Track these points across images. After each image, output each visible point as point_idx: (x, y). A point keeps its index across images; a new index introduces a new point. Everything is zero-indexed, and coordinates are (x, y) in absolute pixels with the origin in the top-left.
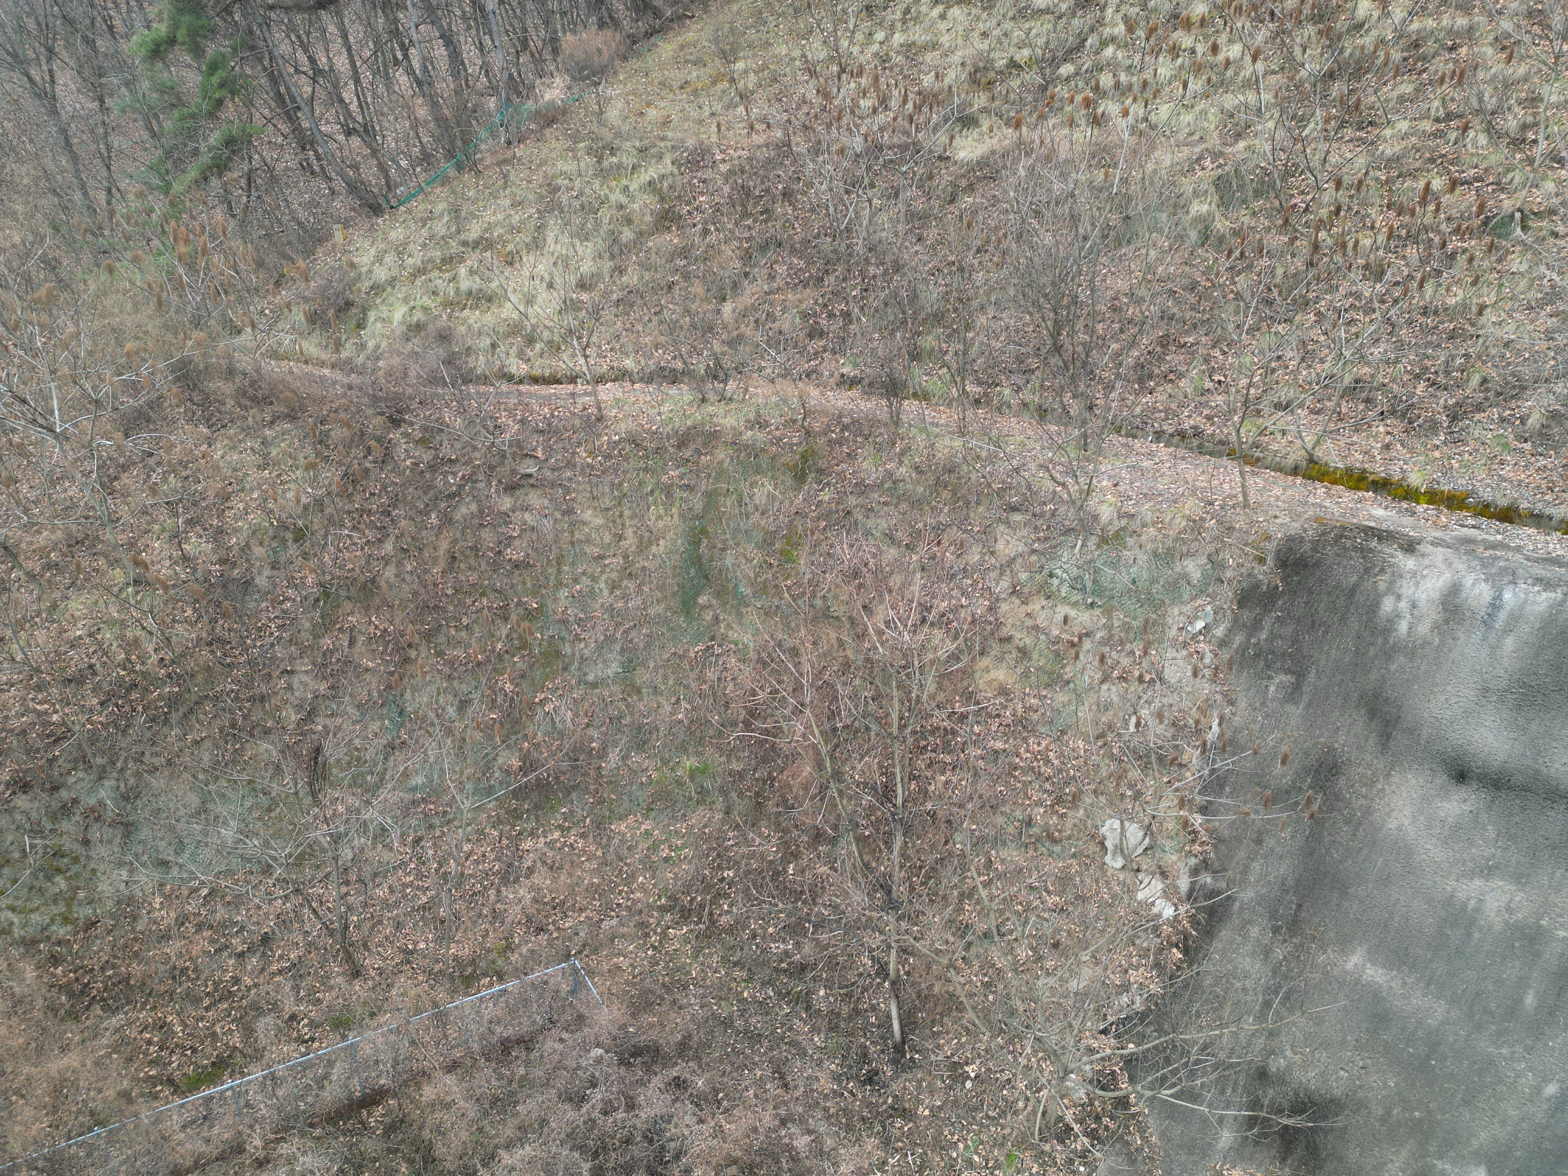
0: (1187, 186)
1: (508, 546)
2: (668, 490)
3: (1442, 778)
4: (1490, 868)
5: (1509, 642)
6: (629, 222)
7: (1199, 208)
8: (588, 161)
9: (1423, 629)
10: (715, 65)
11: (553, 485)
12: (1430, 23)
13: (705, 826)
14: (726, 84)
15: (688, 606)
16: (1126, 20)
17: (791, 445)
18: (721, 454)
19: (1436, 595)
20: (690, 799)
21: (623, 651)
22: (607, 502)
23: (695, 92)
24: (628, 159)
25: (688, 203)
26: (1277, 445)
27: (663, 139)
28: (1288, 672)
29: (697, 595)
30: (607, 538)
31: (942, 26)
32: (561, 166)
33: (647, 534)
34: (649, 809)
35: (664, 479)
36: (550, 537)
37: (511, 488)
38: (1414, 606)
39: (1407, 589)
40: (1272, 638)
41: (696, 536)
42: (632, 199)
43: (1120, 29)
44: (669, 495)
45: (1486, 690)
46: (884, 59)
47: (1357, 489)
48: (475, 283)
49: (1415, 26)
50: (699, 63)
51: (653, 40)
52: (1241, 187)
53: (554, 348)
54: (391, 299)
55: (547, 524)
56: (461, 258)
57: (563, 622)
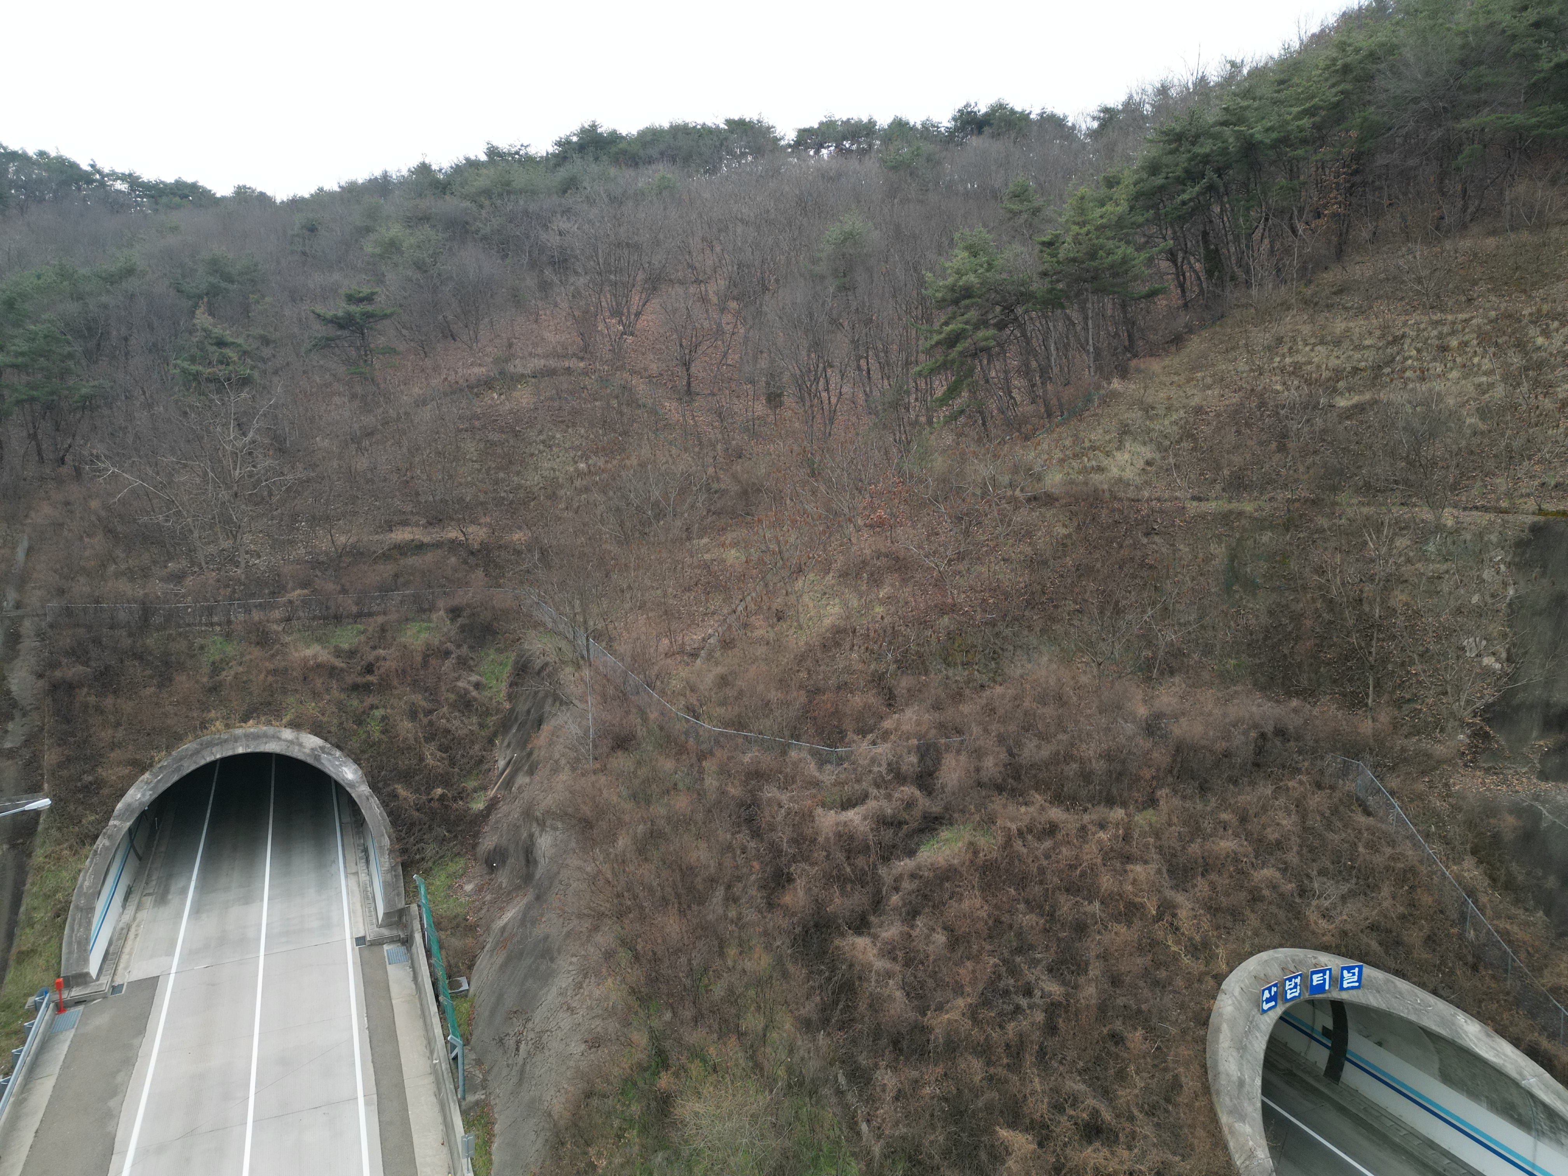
0: (1462, 412)
1: (1147, 558)
2: (1219, 537)
6: (1167, 437)
7: (1470, 421)
8: (1140, 413)
10: (1188, 374)
11: (1165, 534)
14: (1195, 382)
16: (1416, 348)
17: (1280, 517)
18: (1243, 522)
20: (1232, 680)
21: (1198, 609)
22: (1191, 541)
23: (1180, 386)
24: (1162, 412)
25: (1196, 429)
26: (1523, 507)
27: (1175, 404)
28: (1540, 567)
29: (1233, 585)
30: (1191, 557)
31: (1313, 354)
32: (1125, 415)
33: (1209, 556)
34: (1212, 684)
35: (1217, 532)
36: (1165, 555)
37: (1147, 534)
40: (1531, 556)
41: (1233, 558)
42: (1166, 428)
43: (1413, 353)
44: (1219, 539)
46: (1282, 369)
48: (1094, 463)
50: (1177, 373)
52: (1490, 412)
55: (1164, 550)
56: (1083, 454)
57: (1170, 594)
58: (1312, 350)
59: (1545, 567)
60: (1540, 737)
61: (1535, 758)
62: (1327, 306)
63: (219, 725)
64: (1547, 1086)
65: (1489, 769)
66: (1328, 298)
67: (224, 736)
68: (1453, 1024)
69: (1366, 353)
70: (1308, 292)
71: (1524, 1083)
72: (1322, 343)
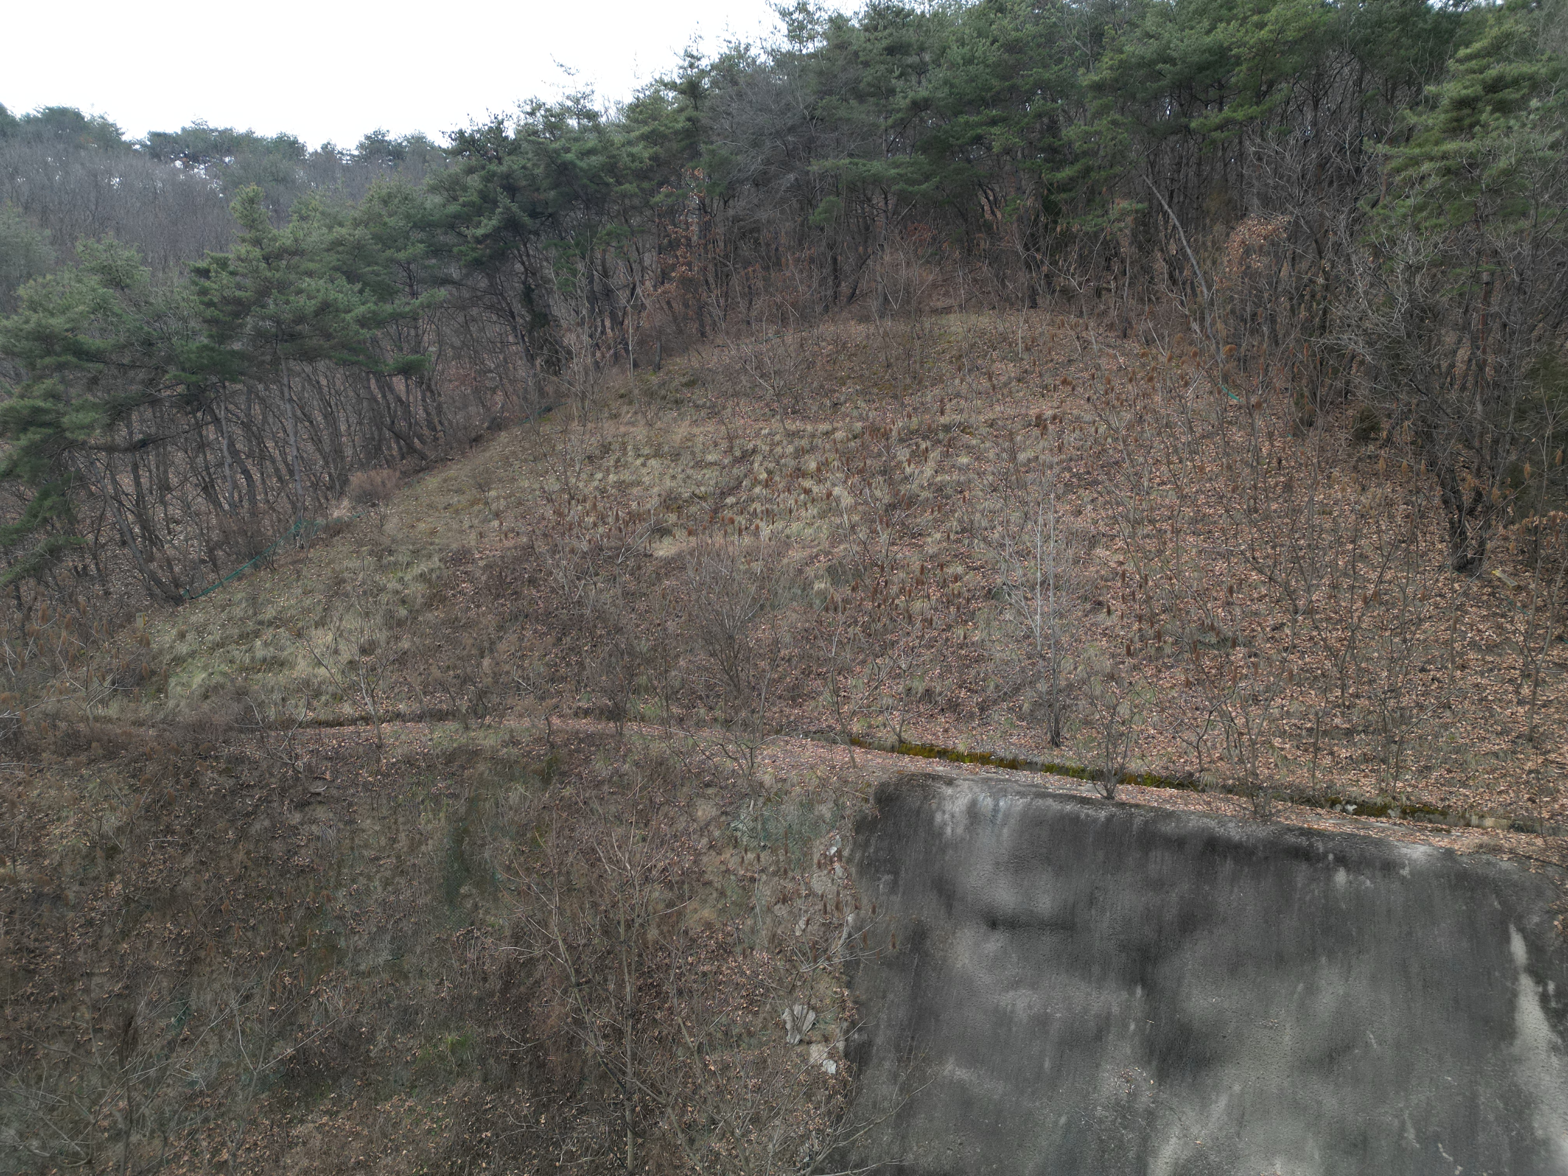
0: (810, 572)
1: (296, 853)
3: (984, 928)
4: (1017, 983)
5: (1005, 831)
6: (404, 602)
7: (819, 586)
8: (370, 560)
9: (960, 830)
10: (473, 493)
11: (338, 801)
12: (947, 478)
13: (465, 1095)
14: (481, 506)
15: (451, 897)
16: (766, 469)
17: (539, 756)
18: (482, 767)
19: (964, 808)
20: (451, 1073)
21: (393, 938)
22: (385, 812)
23: (457, 512)
25: (453, 588)
26: (881, 733)
27: (432, 544)
28: (889, 872)
29: (460, 885)
30: (383, 841)
31: (644, 471)
32: (346, 563)
33: (417, 837)
34: (413, 1087)
35: (434, 790)
36: (333, 844)
37: (302, 806)
38: (953, 816)
39: (948, 806)
40: (877, 851)
41: (460, 835)
42: (406, 586)
43: (763, 476)
44: (437, 803)
45: (998, 863)
46: (603, 491)
47: (929, 757)
48: (271, 652)
49: (939, 479)
50: (459, 491)
51: (421, 475)
52: (844, 573)
53: (337, 698)
54: (191, 668)
55: (331, 833)
56: (257, 634)
57: (341, 918)
58: (644, 465)
59: (896, 873)
62: (676, 402)
66: (677, 391)
69: (708, 472)
70: (654, 379)
72: (657, 455)
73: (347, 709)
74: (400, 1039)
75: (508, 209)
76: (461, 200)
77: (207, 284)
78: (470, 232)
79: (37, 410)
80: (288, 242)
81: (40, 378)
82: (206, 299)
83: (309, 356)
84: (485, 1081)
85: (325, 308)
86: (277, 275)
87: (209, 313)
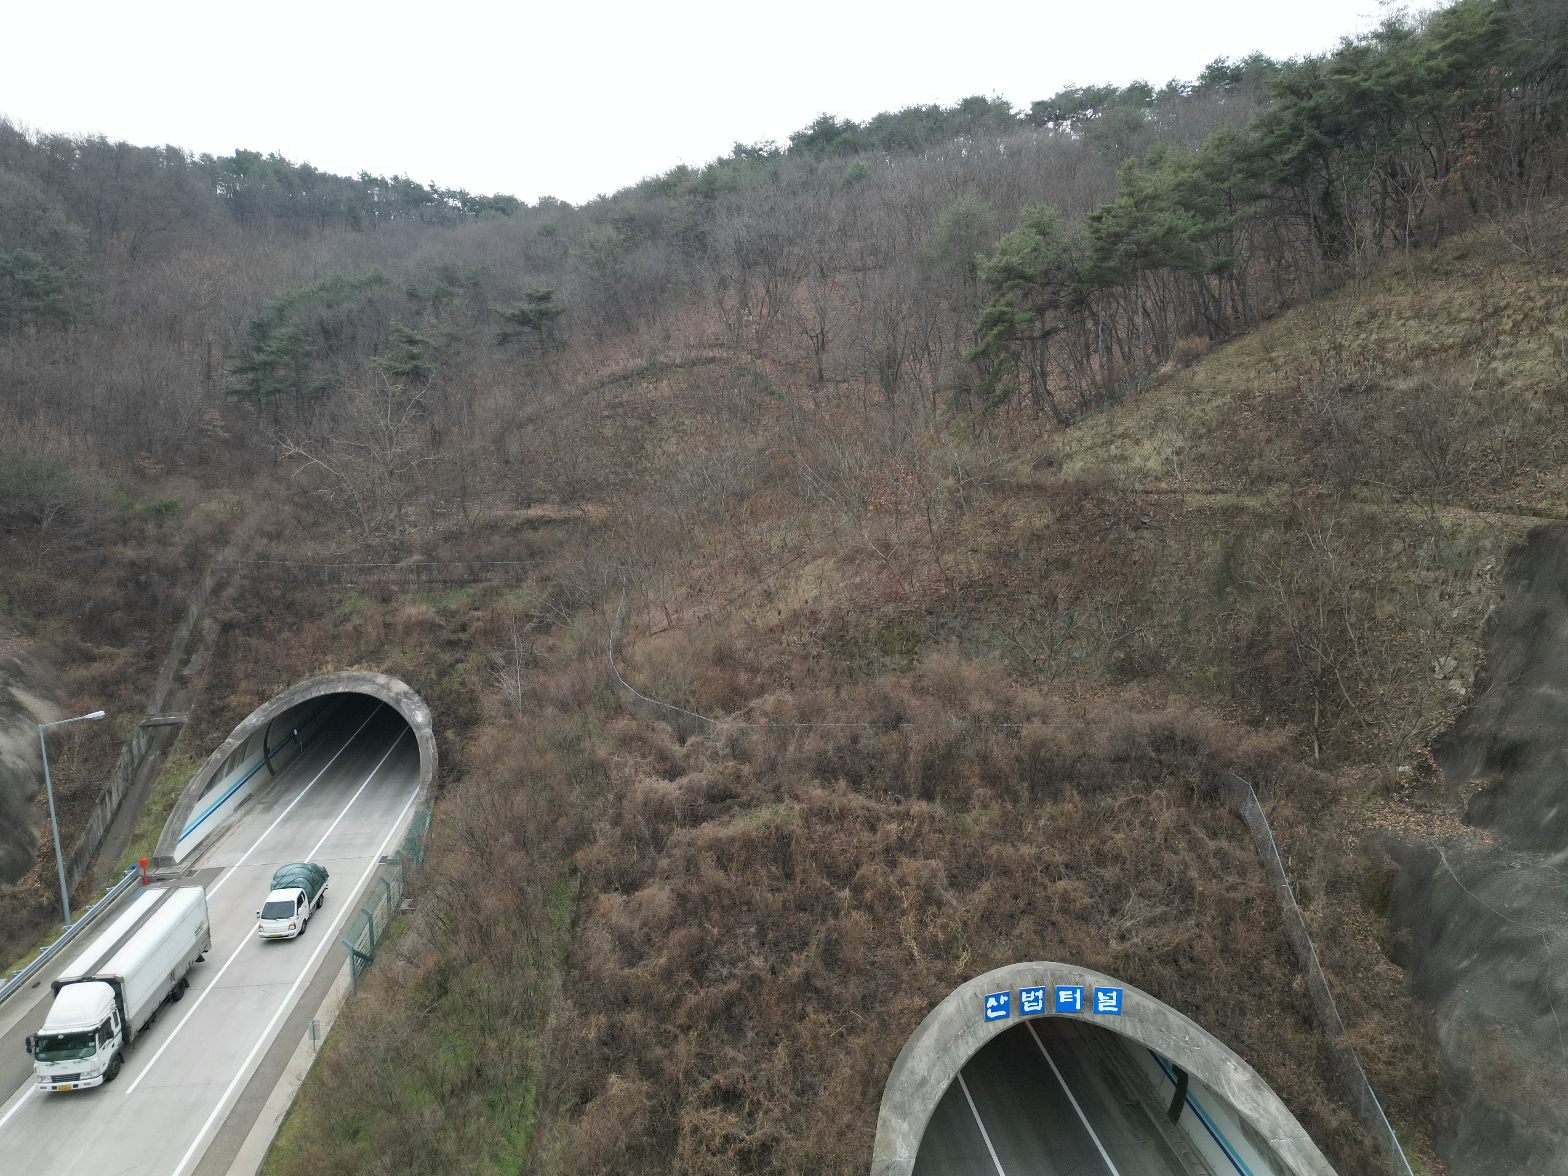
0: (1529, 395)
1: (1132, 554)
2: (1215, 534)
6: (1204, 424)
7: (1535, 406)
8: (1184, 398)
10: (1260, 354)
11: (1156, 528)
14: (1266, 363)
15: (1220, 592)
16: (1514, 321)
17: (1284, 513)
18: (1246, 518)
21: (1183, 609)
22: (1183, 538)
23: (1247, 367)
25: (1238, 415)
26: (1561, 508)
27: (1226, 388)
28: (1527, 579)
29: (1226, 586)
30: (1181, 554)
31: (1402, 330)
32: (1169, 401)
33: (1202, 554)
34: (1190, 691)
35: (1214, 528)
36: (1152, 552)
37: (1136, 529)
40: (1520, 566)
41: (1228, 557)
42: (1206, 414)
43: (1510, 326)
44: (1216, 536)
48: (1119, 452)
50: (1250, 354)
51: (1224, 345)
53: (1158, 479)
54: (1075, 460)
55: (1151, 545)
56: (1112, 442)
57: (1153, 593)
58: (1403, 325)
59: (1532, 579)
60: (1480, 775)
61: (1466, 798)
62: (1446, 274)
63: (330, 667)
64: (1300, 1149)
65: (1421, 806)
66: (1448, 264)
67: (332, 677)
68: (1218, 1069)
69: (1459, 327)
70: (1429, 257)
71: (1272, 1142)
72: (1417, 316)
73: (1164, 485)
74: (1183, 665)
75: (1312, 135)
76: (1277, 132)
77: (1100, 226)
78: (1278, 159)
79: (1003, 313)
80: (1150, 191)
81: (1003, 295)
82: (1097, 235)
83: (1155, 266)
84: (1233, 696)
85: (1171, 231)
86: (1142, 214)
87: (1100, 244)
